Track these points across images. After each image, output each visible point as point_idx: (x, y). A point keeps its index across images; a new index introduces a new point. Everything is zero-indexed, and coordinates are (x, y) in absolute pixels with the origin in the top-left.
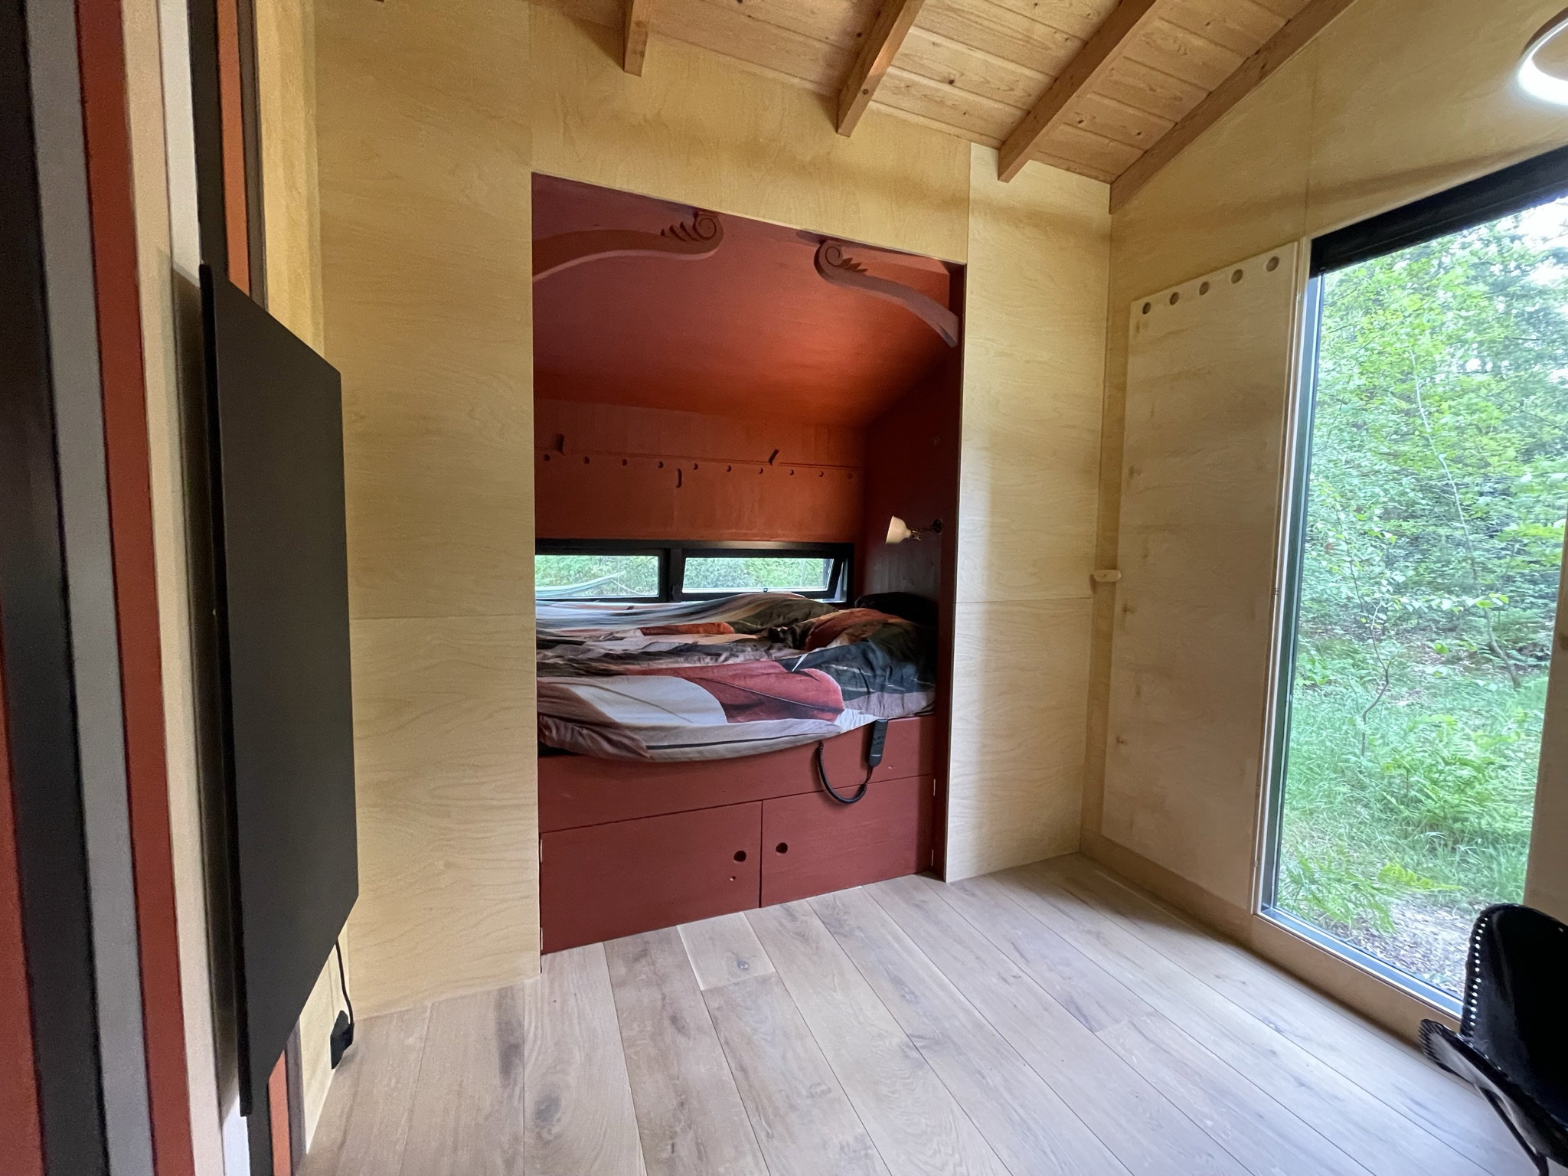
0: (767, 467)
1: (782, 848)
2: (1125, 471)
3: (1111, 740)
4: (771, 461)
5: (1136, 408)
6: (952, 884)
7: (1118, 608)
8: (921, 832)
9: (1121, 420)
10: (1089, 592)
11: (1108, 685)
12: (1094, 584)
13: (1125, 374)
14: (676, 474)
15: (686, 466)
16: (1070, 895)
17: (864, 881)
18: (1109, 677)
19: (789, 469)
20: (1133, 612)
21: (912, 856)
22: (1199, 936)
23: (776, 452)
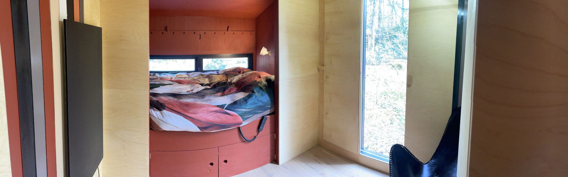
0: (226, 32)
1: (226, 161)
2: (325, 38)
3: (325, 113)
4: (227, 30)
5: (327, 20)
6: (281, 165)
7: (325, 77)
8: (272, 150)
9: (324, 23)
10: (317, 72)
11: (323, 98)
12: (319, 70)
13: (324, 10)
14: (199, 35)
15: (202, 33)
16: (315, 161)
17: (253, 168)
18: (323, 96)
19: (233, 32)
20: (328, 78)
21: (269, 158)
22: (348, 164)
23: (228, 27)
